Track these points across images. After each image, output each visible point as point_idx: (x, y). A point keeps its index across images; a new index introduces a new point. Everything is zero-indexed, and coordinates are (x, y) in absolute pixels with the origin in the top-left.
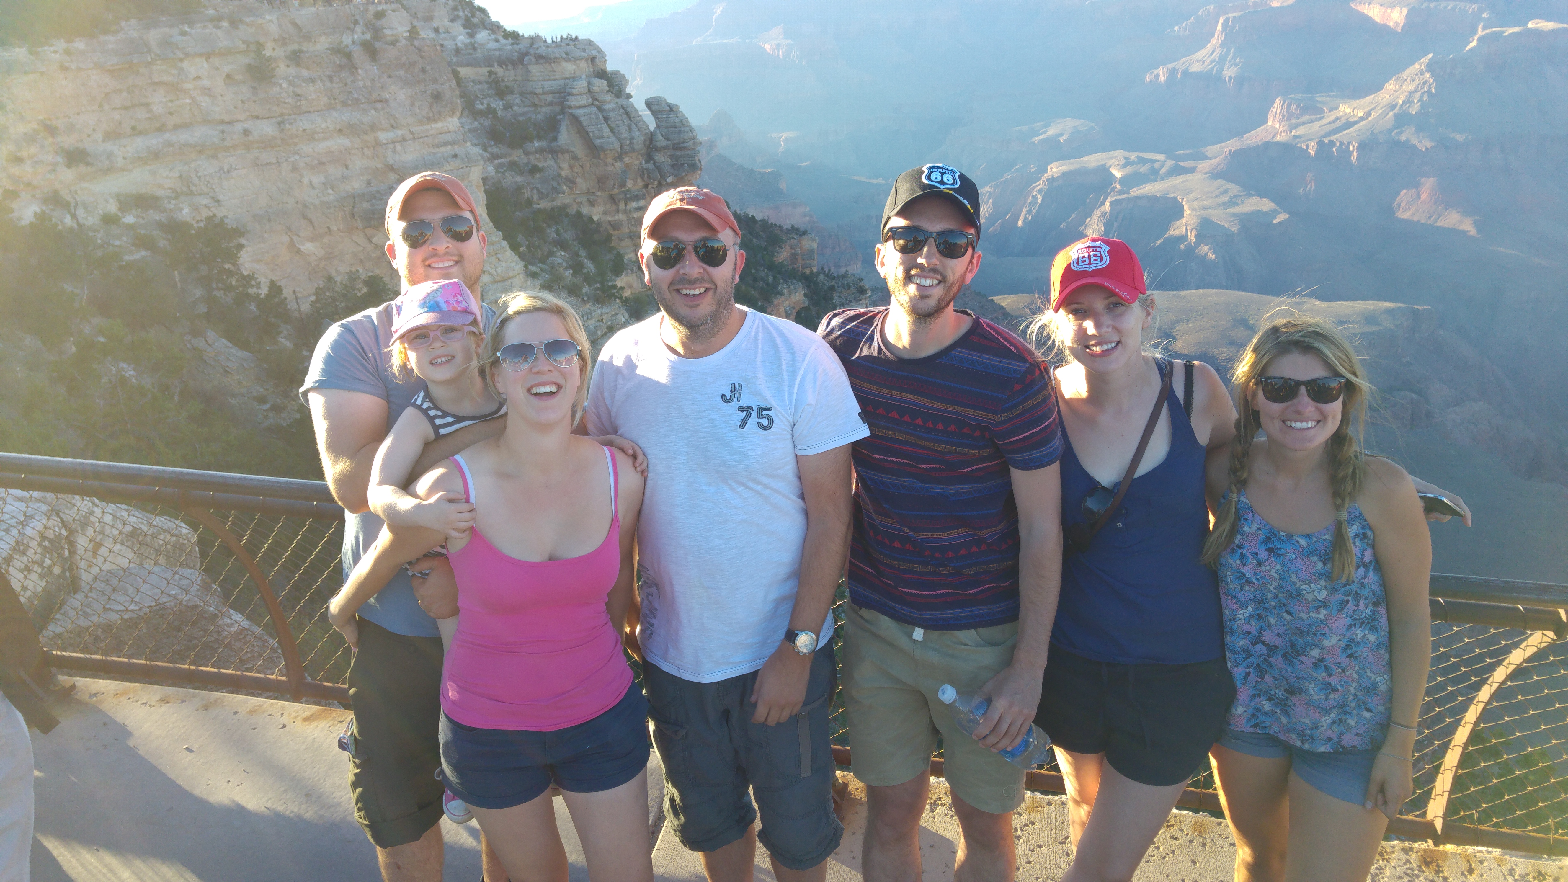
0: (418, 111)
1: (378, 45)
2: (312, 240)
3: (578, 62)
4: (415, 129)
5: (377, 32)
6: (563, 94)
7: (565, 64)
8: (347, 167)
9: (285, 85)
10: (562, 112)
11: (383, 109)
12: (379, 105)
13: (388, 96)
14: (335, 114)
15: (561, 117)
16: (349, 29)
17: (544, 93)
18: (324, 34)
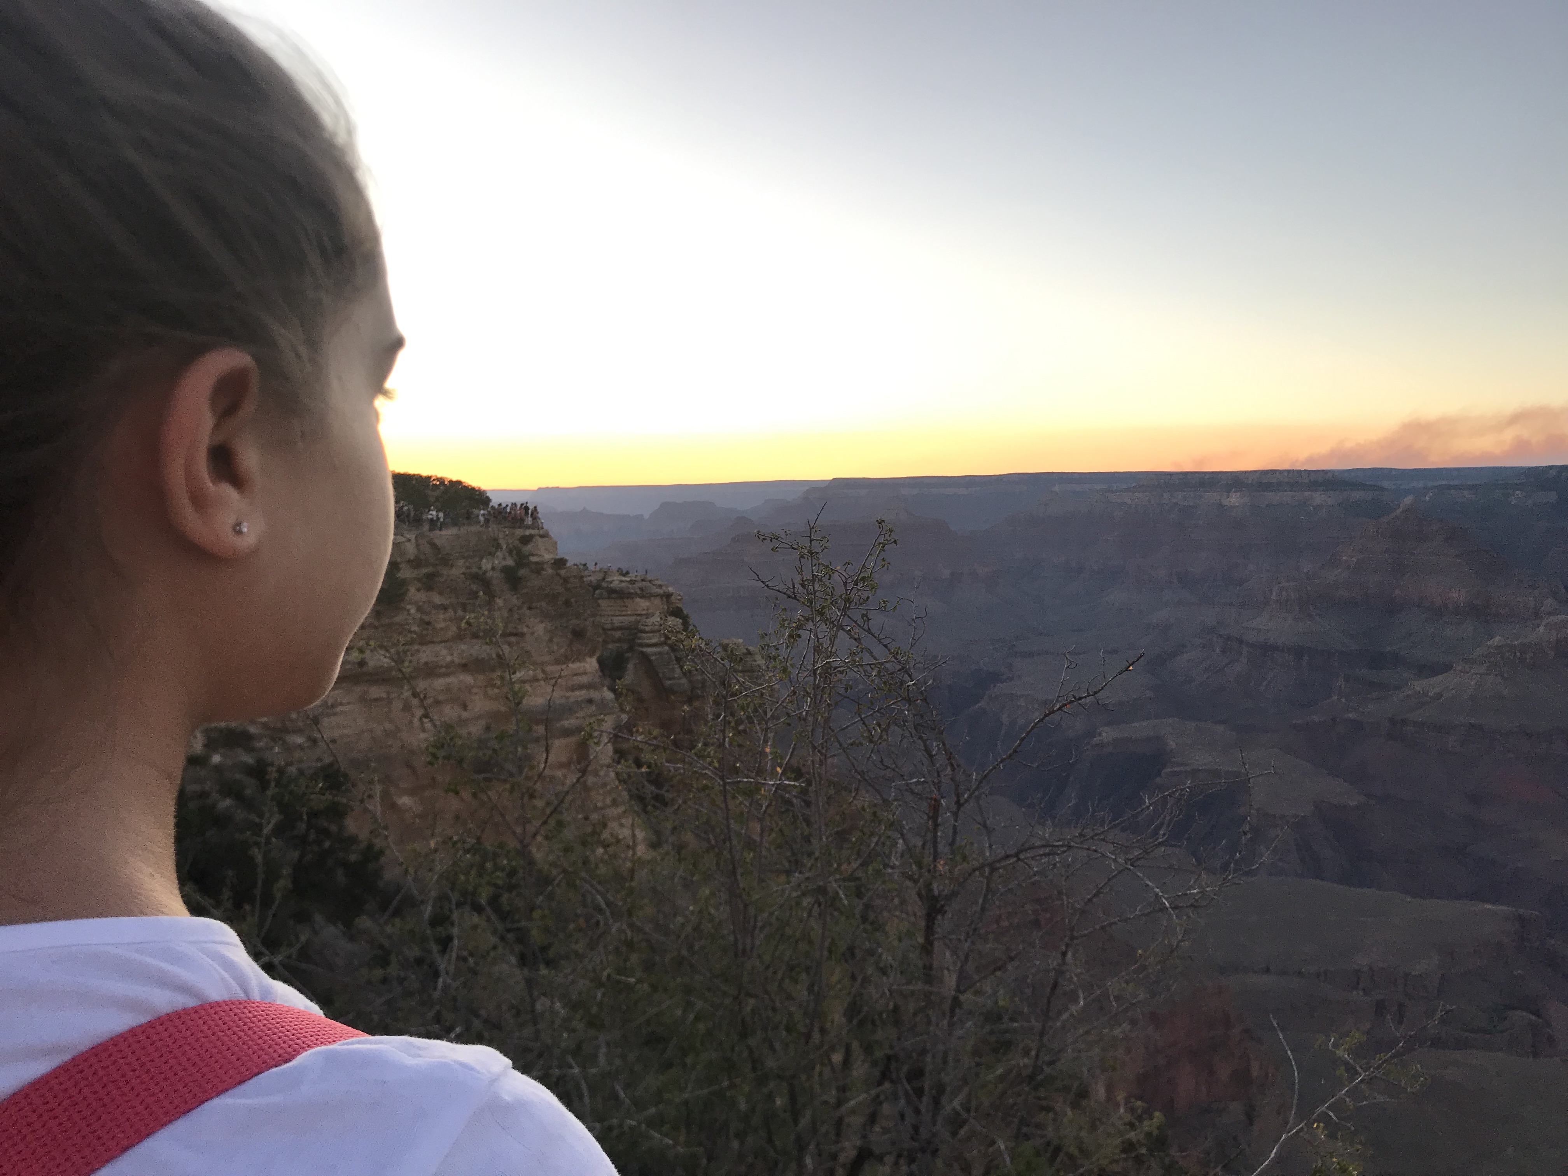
0: (556, 648)
1: (522, 572)
2: (411, 792)
3: (652, 598)
4: (549, 669)
5: (522, 560)
6: (633, 632)
7: (638, 600)
8: (465, 707)
9: (413, 611)
10: (631, 649)
11: (518, 643)
12: (513, 639)
13: (525, 630)
14: (463, 647)
15: (629, 655)
16: (490, 554)
17: (613, 629)
18: (464, 558)
